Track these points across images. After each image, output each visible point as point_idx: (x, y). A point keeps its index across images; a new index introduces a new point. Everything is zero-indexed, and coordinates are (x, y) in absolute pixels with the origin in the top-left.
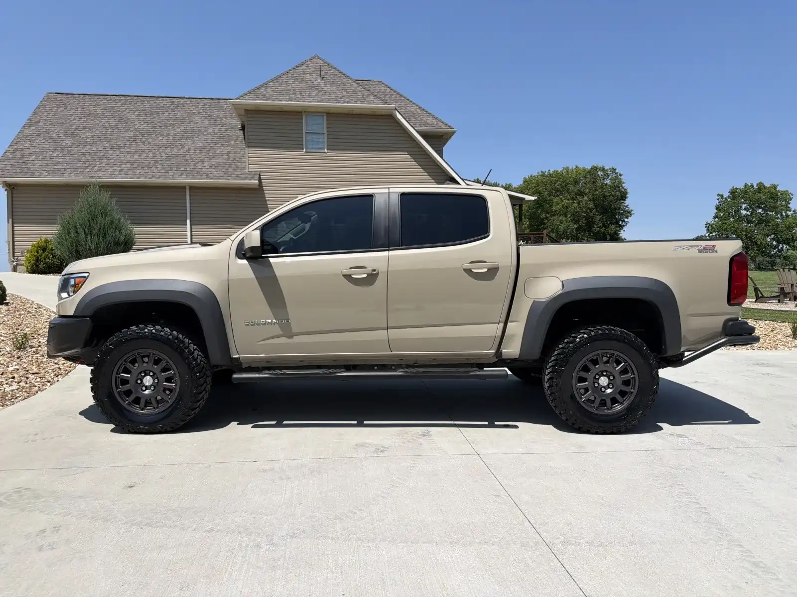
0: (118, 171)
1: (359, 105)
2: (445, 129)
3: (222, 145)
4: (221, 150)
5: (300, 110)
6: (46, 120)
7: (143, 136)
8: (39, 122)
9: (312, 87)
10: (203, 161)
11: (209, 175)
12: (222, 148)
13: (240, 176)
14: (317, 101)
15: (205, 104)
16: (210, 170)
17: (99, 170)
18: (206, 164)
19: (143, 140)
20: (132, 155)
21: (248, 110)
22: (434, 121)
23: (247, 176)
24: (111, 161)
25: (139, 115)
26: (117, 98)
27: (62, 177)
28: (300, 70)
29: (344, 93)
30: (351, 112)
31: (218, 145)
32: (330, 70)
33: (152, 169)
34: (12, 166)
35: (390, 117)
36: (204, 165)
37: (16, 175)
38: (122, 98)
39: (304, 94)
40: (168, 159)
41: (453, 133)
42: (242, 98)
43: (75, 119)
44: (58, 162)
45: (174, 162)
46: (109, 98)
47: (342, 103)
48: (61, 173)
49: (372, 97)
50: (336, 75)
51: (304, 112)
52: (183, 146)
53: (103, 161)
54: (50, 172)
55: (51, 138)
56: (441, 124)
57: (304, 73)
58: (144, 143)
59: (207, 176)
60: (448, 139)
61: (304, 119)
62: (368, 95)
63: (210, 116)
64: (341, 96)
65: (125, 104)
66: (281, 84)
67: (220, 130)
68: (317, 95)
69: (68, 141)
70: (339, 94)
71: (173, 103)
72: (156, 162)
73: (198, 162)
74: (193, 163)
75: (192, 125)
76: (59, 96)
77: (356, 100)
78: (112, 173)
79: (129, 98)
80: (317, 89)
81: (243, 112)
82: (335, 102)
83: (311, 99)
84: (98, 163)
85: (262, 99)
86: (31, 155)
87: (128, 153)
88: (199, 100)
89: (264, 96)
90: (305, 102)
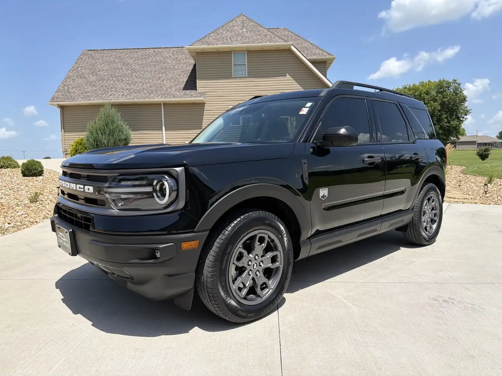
0: (122, 95)
1: (268, 44)
2: (328, 57)
3: (183, 76)
4: (183, 79)
5: (230, 50)
6: (82, 67)
7: (136, 73)
8: (78, 68)
9: (239, 35)
10: (171, 87)
11: (175, 95)
12: (183, 78)
13: (193, 95)
14: (240, 43)
15: (174, 51)
16: (176, 92)
17: (111, 95)
18: (173, 89)
19: (137, 75)
20: (129, 85)
21: (197, 53)
22: (321, 52)
23: (197, 95)
24: (118, 89)
25: (135, 60)
26: (122, 51)
27: (89, 100)
28: (231, 24)
29: (259, 37)
30: (263, 49)
31: (180, 77)
32: (251, 22)
33: (141, 93)
34: (63, 95)
35: (290, 51)
36: (172, 89)
37: (64, 101)
38: (126, 50)
39: (233, 40)
40: (151, 86)
41: (334, 59)
42: (194, 45)
43: (98, 65)
44: (88, 92)
45: (154, 88)
46: (118, 51)
47: (257, 44)
48: (89, 98)
49: (277, 38)
50: (254, 26)
51: (233, 51)
52: (160, 78)
53: (113, 89)
54: (83, 98)
55: (85, 77)
56: (326, 53)
57: (233, 26)
58: (137, 77)
59: (174, 97)
60: (330, 64)
61: (233, 55)
62: (274, 37)
63: (176, 58)
64: (256, 39)
65: (127, 54)
66: (218, 34)
67: (182, 67)
68: (241, 40)
69: (93, 78)
70: (255, 38)
71: (155, 51)
72: (144, 89)
73: (168, 88)
74: (166, 88)
75: (165, 64)
76: (90, 51)
77: (266, 41)
78: (118, 97)
79: (129, 50)
80: (241, 36)
81: (194, 54)
82: (253, 43)
83: (237, 43)
84: (110, 91)
85: (206, 44)
86: (73, 88)
87: (128, 84)
88: (171, 49)
89: (207, 42)
90: (233, 44)
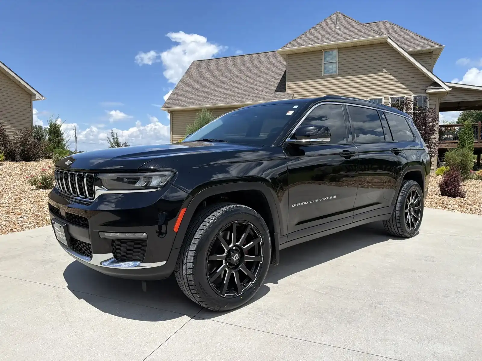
0: (219, 100)
1: (361, 39)
2: (434, 47)
3: (275, 79)
4: (274, 82)
5: (321, 49)
6: (190, 76)
7: (234, 78)
8: (187, 77)
9: (329, 33)
10: (263, 90)
11: (265, 98)
12: (275, 80)
13: (282, 96)
14: (332, 41)
15: (269, 56)
16: (266, 95)
17: (210, 100)
18: (264, 92)
19: (234, 81)
20: (227, 90)
21: (288, 55)
22: (426, 42)
23: (285, 96)
24: (216, 95)
25: (234, 67)
26: (225, 59)
27: (193, 105)
28: (325, 23)
29: (352, 33)
30: (355, 45)
31: (272, 79)
32: (345, 19)
33: (236, 97)
34: (173, 101)
35: (386, 44)
36: (263, 92)
37: (174, 106)
38: (227, 58)
39: (324, 38)
40: (245, 91)
41: (441, 49)
42: (285, 47)
43: (203, 74)
44: (192, 98)
45: (247, 92)
46: (220, 60)
47: (349, 40)
48: (193, 104)
49: (372, 32)
50: (349, 22)
51: (324, 50)
52: (253, 82)
53: (213, 95)
54: (188, 103)
55: (191, 85)
56: (432, 43)
57: (327, 25)
58: (234, 83)
59: (264, 99)
60: (438, 54)
61: (323, 54)
62: (368, 31)
63: (271, 62)
64: (349, 35)
65: (228, 62)
66: (310, 34)
67: (275, 70)
68: (333, 37)
69: (198, 86)
70: (348, 34)
71: (252, 57)
72: (239, 93)
73: (260, 91)
74: (257, 91)
75: (261, 68)
76: (198, 62)
77: (359, 36)
78: (216, 102)
79: (231, 58)
80: (333, 33)
81: (285, 56)
82: (344, 39)
83: (328, 41)
84: (210, 96)
85: (296, 46)
86: (181, 95)
87: (225, 89)
88: (267, 53)
89: (298, 43)
90: (323, 43)
